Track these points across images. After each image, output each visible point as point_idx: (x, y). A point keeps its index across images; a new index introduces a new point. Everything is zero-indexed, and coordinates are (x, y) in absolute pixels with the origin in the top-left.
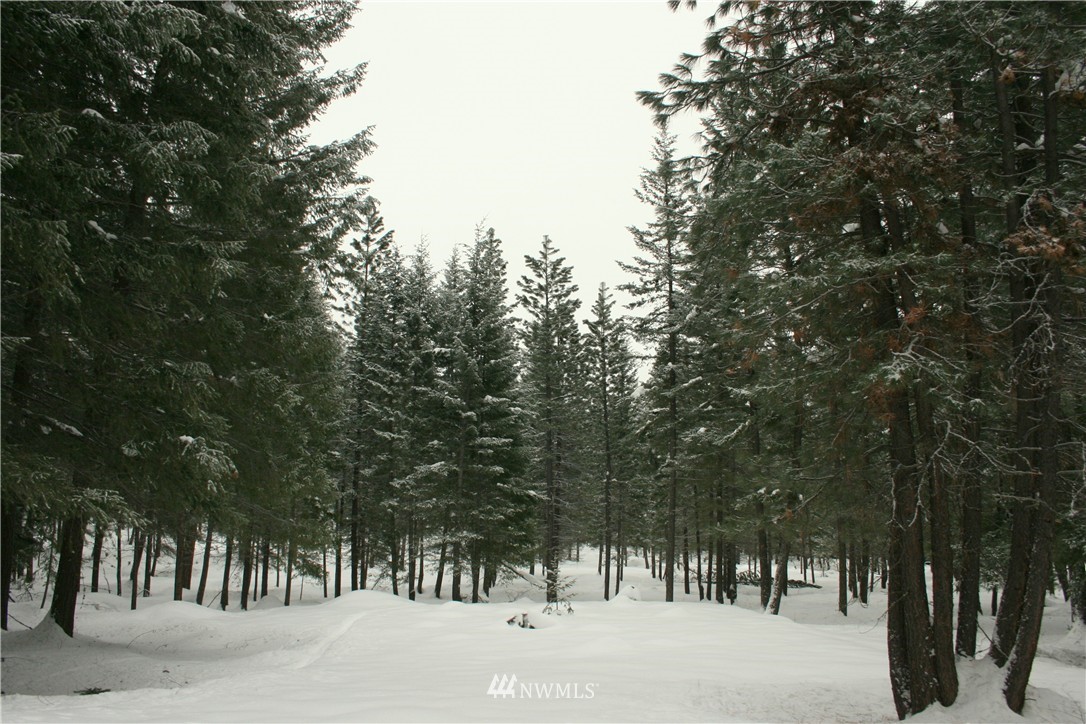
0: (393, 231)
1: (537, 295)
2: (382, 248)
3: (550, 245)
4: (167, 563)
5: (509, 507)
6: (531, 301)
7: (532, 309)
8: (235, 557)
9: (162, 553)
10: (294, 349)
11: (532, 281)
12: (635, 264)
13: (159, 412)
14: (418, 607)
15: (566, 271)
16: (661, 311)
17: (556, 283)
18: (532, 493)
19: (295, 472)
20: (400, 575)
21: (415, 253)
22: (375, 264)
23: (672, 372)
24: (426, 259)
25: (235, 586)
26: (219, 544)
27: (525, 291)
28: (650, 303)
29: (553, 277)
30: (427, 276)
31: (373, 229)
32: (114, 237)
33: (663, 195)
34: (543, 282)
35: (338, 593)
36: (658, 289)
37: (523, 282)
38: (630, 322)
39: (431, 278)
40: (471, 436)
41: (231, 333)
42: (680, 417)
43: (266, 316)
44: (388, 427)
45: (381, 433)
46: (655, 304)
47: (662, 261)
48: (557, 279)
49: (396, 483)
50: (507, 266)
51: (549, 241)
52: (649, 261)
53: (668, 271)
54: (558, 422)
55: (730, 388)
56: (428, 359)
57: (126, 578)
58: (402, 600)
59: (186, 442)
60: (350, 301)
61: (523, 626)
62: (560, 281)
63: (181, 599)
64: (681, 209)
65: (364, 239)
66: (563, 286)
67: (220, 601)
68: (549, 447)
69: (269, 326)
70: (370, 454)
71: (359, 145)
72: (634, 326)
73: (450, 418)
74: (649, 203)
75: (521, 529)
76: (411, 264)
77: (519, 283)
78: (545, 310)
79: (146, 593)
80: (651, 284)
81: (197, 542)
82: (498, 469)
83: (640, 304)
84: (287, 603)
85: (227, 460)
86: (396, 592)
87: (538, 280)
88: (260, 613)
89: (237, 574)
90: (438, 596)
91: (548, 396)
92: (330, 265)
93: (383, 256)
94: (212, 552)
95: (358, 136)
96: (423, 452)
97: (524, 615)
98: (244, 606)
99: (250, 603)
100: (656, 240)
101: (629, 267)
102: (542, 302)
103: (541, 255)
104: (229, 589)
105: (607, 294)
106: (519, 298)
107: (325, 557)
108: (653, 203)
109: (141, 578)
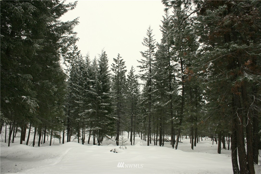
0: (80, 51)
1: (116, 68)
2: (77, 55)
3: (120, 56)
4: (19, 134)
5: (108, 121)
6: (115, 70)
7: (115, 72)
8: (37, 133)
9: (18, 132)
10: (56, 75)
11: (115, 65)
12: (141, 61)
13: (16, 89)
14: (85, 146)
15: (124, 62)
16: (148, 73)
17: (121, 65)
18: (114, 118)
19: (55, 109)
20: (80, 138)
21: (86, 56)
22: (75, 59)
23: (150, 88)
24: (89, 58)
25: (37, 140)
26: (33, 129)
27: (113, 67)
28: (145, 71)
29: (120, 64)
30: (89, 62)
31: (75, 50)
32: (3, 36)
33: (149, 44)
34: (118, 65)
35: (63, 143)
36: (147, 67)
37: (113, 65)
38: (140, 75)
39: (90, 62)
40: (99, 103)
41: (38, 70)
42: (152, 99)
43: (48, 66)
44: (78, 100)
45: (76, 101)
46: (146, 71)
47: (148, 60)
48: (121, 64)
49: (80, 114)
50: (108, 61)
51: (119, 55)
52: (145, 60)
53: (150, 63)
54: (120, 100)
55: (166, 92)
56: (89, 83)
57: (8, 138)
58: (80, 144)
59: (24, 98)
60: (69, 68)
61: (114, 152)
62: (122, 65)
63: (22, 144)
64: (153, 48)
65: (73, 52)
66: (123, 66)
67: (32, 144)
68: (118, 107)
69: (49, 69)
70: (73, 107)
71: (75, 22)
72: (141, 76)
73: (94, 98)
74: (145, 46)
75: (111, 127)
76: (85, 59)
77: (111, 65)
78: (118, 72)
79: (13, 142)
80: (145, 66)
81: (27, 129)
82: (106, 111)
83: (142, 71)
84: (50, 145)
85: (36, 103)
86: (79, 142)
87: (116, 64)
88: (44, 147)
89: (37, 137)
90: (89, 143)
91: (118, 94)
92: (65, 55)
93: (77, 57)
94: (31, 131)
95: (75, 20)
96: (87, 107)
97: (115, 149)
98: (39, 145)
99: (40, 145)
100: (147, 55)
101: (140, 62)
102: (117, 70)
103: (117, 58)
104: (35, 141)
105: (133, 69)
106: (111, 69)
107: (60, 133)
108: (146, 46)
109: (12, 138)
